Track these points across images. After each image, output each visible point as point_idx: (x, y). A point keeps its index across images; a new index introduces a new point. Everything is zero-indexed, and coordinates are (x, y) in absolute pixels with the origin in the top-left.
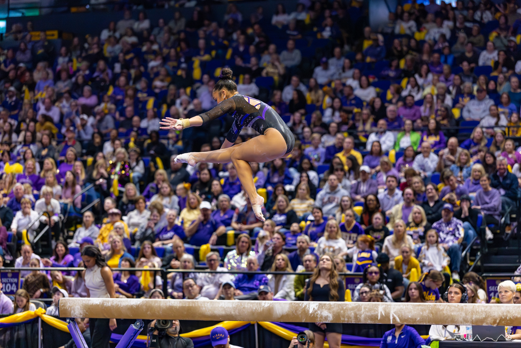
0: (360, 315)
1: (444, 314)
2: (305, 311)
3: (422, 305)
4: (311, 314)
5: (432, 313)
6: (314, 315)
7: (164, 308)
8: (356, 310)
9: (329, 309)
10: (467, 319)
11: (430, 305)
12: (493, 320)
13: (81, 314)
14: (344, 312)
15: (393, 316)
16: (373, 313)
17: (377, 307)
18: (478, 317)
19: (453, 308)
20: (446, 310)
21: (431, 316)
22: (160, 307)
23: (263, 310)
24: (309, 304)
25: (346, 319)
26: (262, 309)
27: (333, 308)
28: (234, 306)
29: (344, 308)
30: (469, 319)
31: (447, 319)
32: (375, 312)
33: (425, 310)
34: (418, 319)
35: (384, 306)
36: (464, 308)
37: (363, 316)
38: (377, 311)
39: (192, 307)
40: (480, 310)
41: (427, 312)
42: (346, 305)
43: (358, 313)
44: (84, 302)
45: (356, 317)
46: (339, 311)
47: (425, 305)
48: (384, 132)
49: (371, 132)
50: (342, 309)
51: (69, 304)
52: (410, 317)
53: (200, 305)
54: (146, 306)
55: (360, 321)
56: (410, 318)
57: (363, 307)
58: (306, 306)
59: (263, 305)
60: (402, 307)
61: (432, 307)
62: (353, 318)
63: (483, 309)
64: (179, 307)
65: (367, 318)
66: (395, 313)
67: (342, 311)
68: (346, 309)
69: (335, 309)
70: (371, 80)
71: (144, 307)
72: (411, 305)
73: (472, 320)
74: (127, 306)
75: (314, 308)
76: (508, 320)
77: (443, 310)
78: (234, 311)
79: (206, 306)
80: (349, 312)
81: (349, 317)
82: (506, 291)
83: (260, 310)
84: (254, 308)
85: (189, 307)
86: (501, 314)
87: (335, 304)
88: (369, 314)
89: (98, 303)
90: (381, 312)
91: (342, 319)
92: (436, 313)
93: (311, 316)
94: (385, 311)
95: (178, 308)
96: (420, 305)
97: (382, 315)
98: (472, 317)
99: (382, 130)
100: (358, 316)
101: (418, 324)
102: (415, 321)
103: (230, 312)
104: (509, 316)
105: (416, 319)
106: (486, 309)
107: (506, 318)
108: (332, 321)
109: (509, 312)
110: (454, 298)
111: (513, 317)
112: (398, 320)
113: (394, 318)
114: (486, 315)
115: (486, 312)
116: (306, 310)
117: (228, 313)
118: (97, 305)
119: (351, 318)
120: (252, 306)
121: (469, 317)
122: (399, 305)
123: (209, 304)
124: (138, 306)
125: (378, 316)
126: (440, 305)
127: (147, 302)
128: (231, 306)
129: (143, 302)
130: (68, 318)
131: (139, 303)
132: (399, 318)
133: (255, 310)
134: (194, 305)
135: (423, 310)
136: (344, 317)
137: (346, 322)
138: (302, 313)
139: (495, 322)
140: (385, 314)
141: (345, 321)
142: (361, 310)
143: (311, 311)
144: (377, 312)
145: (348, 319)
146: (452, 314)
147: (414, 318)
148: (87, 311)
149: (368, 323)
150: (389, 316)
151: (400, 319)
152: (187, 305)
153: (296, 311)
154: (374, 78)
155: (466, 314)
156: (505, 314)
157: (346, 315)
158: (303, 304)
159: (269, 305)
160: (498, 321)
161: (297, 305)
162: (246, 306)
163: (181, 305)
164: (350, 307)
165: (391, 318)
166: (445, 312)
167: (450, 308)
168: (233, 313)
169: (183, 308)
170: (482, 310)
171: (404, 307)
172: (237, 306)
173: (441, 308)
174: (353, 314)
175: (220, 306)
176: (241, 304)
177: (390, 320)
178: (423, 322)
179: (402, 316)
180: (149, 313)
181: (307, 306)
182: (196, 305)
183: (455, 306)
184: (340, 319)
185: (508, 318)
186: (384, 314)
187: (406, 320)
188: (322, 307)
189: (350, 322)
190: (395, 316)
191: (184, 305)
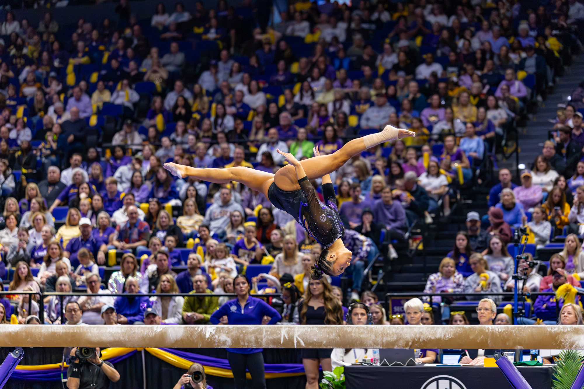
0: (262, 339)
1: (352, 336)
2: (201, 336)
3: (328, 328)
4: (208, 339)
5: (339, 336)
6: (211, 340)
7: (46, 334)
8: (257, 333)
9: (228, 333)
10: (377, 341)
12: (405, 343)
14: (244, 336)
15: (297, 339)
16: (275, 336)
17: (280, 330)
18: (388, 339)
19: (362, 330)
20: (354, 332)
21: (338, 339)
22: (41, 333)
23: (155, 335)
24: (206, 327)
26: (154, 334)
27: (232, 332)
28: (123, 331)
29: (244, 331)
30: (379, 342)
31: (355, 342)
32: (277, 335)
33: (332, 333)
34: (325, 342)
35: (288, 329)
36: (373, 330)
37: (264, 340)
38: (280, 334)
39: (77, 332)
40: (391, 332)
41: (334, 334)
42: (246, 328)
43: (259, 336)
45: (257, 341)
46: (238, 334)
47: (332, 328)
48: (276, 143)
49: (263, 142)
50: (242, 333)
52: (315, 340)
53: (85, 330)
54: (26, 332)
55: (261, 345)
56: (316, 342)
57: (264, 330)
58: (202, 330)
59: (155, 329)
60: (307, 329)
61: (339, 329)
62: (253, 343)
63: (394, 330)
65: (269, 343)
66: (299, 336)
67: (242, 335)
68: (246, 333)
69: (234, 333)
70: (261, 85)
71: (24, 334)
72: (317, 327)
73: (383, 343)
74: (4, 333)
75: (211, 333)
76: (421, 343)
77: (351, 332)
78: (123, 337)
79: (92, 331)
80: (249, 336)
81: (249, 342)
82: (416, 313)
83: (152, 335)
84: (145, 333)
85: (73, 333)
86: (414, 336)
88: (270, 337)
90: (284, 336)
91: (242, 343)
92: (344, 336)
93: (207, 341)
94: (289, 335)
95: (61, 334)
96: (326, 327)
97: (285, 339)
98: (383, 340)
99: (274, 140)
100: (259, 340)
101: (324, 347)
102: (321, 345)
103: (119, 338)
104: (423, 338)
105: (322, 343)
106: (398, 331)
107: (419, 340)
109: (421, 333)
110: (362, 320)
111: (427, 339)
112: (303, 344)
113: (298, 342)
114: (398, 337)
115: (397, 334)
116: (203, 335)
117: (117, 339)
119: (251, 342)
120: (143, 331)
121: (379, 340)
122: (304, 328)
123: (95, 329)
124: (17, 332)
125: (281, 340)
126: (348, 327)
127: (27, 328)
128: (119, 331)
129: (22, 328)
131: (18, 329)
132: (304, 341)
133: (146, 335)
134: (78, 331)
135: (329, 333)
136: (244, 342)
137: (246, 347)
138: (198, 337)
139: (407, 345)
140: (289, 338)
141: (244, 345)
142: (262, 334)
143: (207, 336)
144: (279, 336)
146: (361, 336)
147: (320, 341)
149: (270, 347)
150: (293, 340)
151: (305, 343)
152: (71, 331)
153: (191, 336)
154: (264, 83)
155: (376, 337)
156: (418, 336)
157: (246, 339)
158: (199, 327)
159: (161, 329)
160: (410, 344)
161: (192, 330)
162: (136, 331)
163: (64, 331)
164: (250, 330)
165: (295, 342)
166: (353, 334)
167: (359, 330)
168: (122, 338)
169: (66, 334)
170: (393, 331)
171: (309, 330)
172: (126, 331)
173: (349, 330)
174: (253, 338)
175: (108, 331)
176: (131, 329)
177: (294, 344)
178: (329, 345)
179: (307, 339)
180: (29, 340)
181: (204, 330)
182: (81, 331)
183: (364, 328)
184: (239, 343)
185: (421, 340)
186: (287, 338)
187: (311, 344)
188: (220, 330)
189: (250, 347)
190: (299, 339)
191: (68, 331)
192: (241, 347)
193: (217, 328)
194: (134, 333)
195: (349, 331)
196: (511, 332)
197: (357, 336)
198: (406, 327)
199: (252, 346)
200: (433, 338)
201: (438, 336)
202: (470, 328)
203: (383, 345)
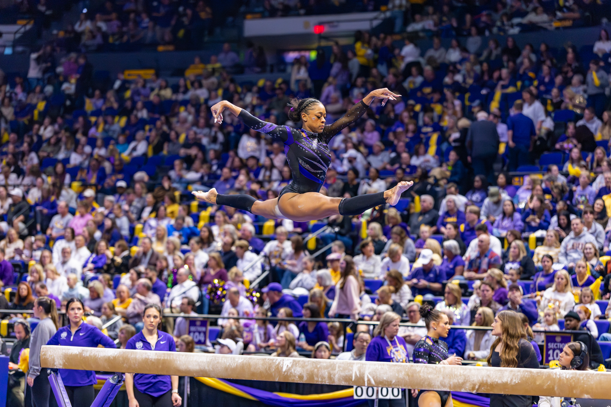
0: (334, 376)
1: (420, 376)
2: (278, 369)
4: (285, 372)
5: (408, 375)
6: (288, 373)
7: (140, 360)
8: (330, 369)
9: (303, 367)
10: (445, 383)
11: (407, 366)
12: (472, 386)
13: (60, 365)
14: (318, 371)
15: (368, 377)
16: (347, 373)
17: (352, 367)
18: (456, 381)
20: (423, 372)
21: (407, 378)
22: (135, 358)
23: (237, 365)
24: (283, 360)
25: (320, 380)
26: (235, 364)
27: (307, 366)
28: (208, 360)
29: (318, 366)
30: (447, 383)
31: (424, 383)
32: (349, 372)
33: (401, 371)
34: (394, 381)
35: (359, 365)
36: (442, 370)
37: (337, 376)
38: (352, 370)
39: (167, 359)
40: (459, 374)
41: (403, 373)
42: (320, 362)
43: (332, 372)
44: (64, 351)
45: (330, 378)
46: (313, 369)
50: (316, 367)
51: (49, 353)
52: (385, 379)
53: (175, 358)
54: (123, 358)
55: (334, 382)
56: (385, 381)
57: (337, 365)
58: (279, 363)
59: (237, 360)
60: (377, 366)
61: (408, 368)
62: (327, 378)
63: (462, 372)
64: (154, 359)
65: (341, 379)
66: (369, 373)
67: (316, 370)
68: (320, 367)
69: (309, 367)
71: (121, 359)
72: (387, 365)
73: (450, 385)
74: (104, 356)
75: (288, 366)
76: (487, 386)
77: (419, 372)
78: (208, 366)
79: (181, 359)
80: (323, 371)
81: (323, 378)
83: (234, 365)
84: (228, 364)
85: (164, 360)
86: (480, 379)
87: (308, 361)
88: (342, 374)
89: (78, 353)
90: (356, 373)
91: (316, 379)
92: (413, 376)
93: (284, 374)
94: (360, 372)
97: (356, 375)
98: (450, 382)
100: (332, 376)
102: (391, 384)
103: (204, 368)
104: (489, 381)
105: (391, 382)
106: (465, 373)
107: (486, 383)
108: (306, 381)
109: (488, 376)
111: (494, 383)
112: (373, 382)
113: (369, 380)
114: (465, 379)
115: (464, 375)
116: (280, 368)
117: (202, 368)
118: (77, 355)
119: (324, 378)
120: (226, 361)
121: (446, 381)
124: (115, 357)
125: (352, 377)
127: (124, 353)
128: (205, 360)
129: (120, 353)
130: (49, 368)
131: (116, 354)
132: (374, 379)
133: (229, 366)
134: (169, 358)
135: (399, 371)
136: (318, 377)
137: (320, 383)
138: (275, 370)
139: (473, 389)
140: (360, 375)
141: (318, 381)
142: (335, 370)
143: (284, 370)
144: (351, 372)
145: (322, 379)
146: (429, 377)
147: (389, 380)
148: (66, 361)
149: (342, 384)
150: (364, 377)
151: (375, 381)
152: (162, 358)
153: (269, 368)
155: (444, 378)
156: (485, 379)
157: (320, 374)
158: (277, 360)
159: (242, 360)
160: (477, 387)
161: (270, 362)
162: (220, 361)
163: (156, 357)
164: (325, 364)
165: (366, 380)
166: (421, 374)
167: (427, 369)
168: (206, 368)
169: (158, 360)
170: (460, 373)
171: (380, 367)
174: (327, 373)
176: (215, 359)
177: (364, 382)
178: (398, 385)
179: (377, 377)
180: (125, 365)
181: (281, 363)
182: (171, 358)
184: (313, 378)
186: (358, 375)
187: (381, 383)
188: (296, 364)
189: (324, 383)
190: (370, 377)
191: (159, 358)
192: (315, 383)
193: (294, 361)
194: (218, 363)
195: (418, 370)
196: (578, 379)
197: (426, 376)
198: (474, 369)
199: (325, 382)
200: (500, 382)
201: (505, 380)
202: (538, 373)
203: (450, 388)
